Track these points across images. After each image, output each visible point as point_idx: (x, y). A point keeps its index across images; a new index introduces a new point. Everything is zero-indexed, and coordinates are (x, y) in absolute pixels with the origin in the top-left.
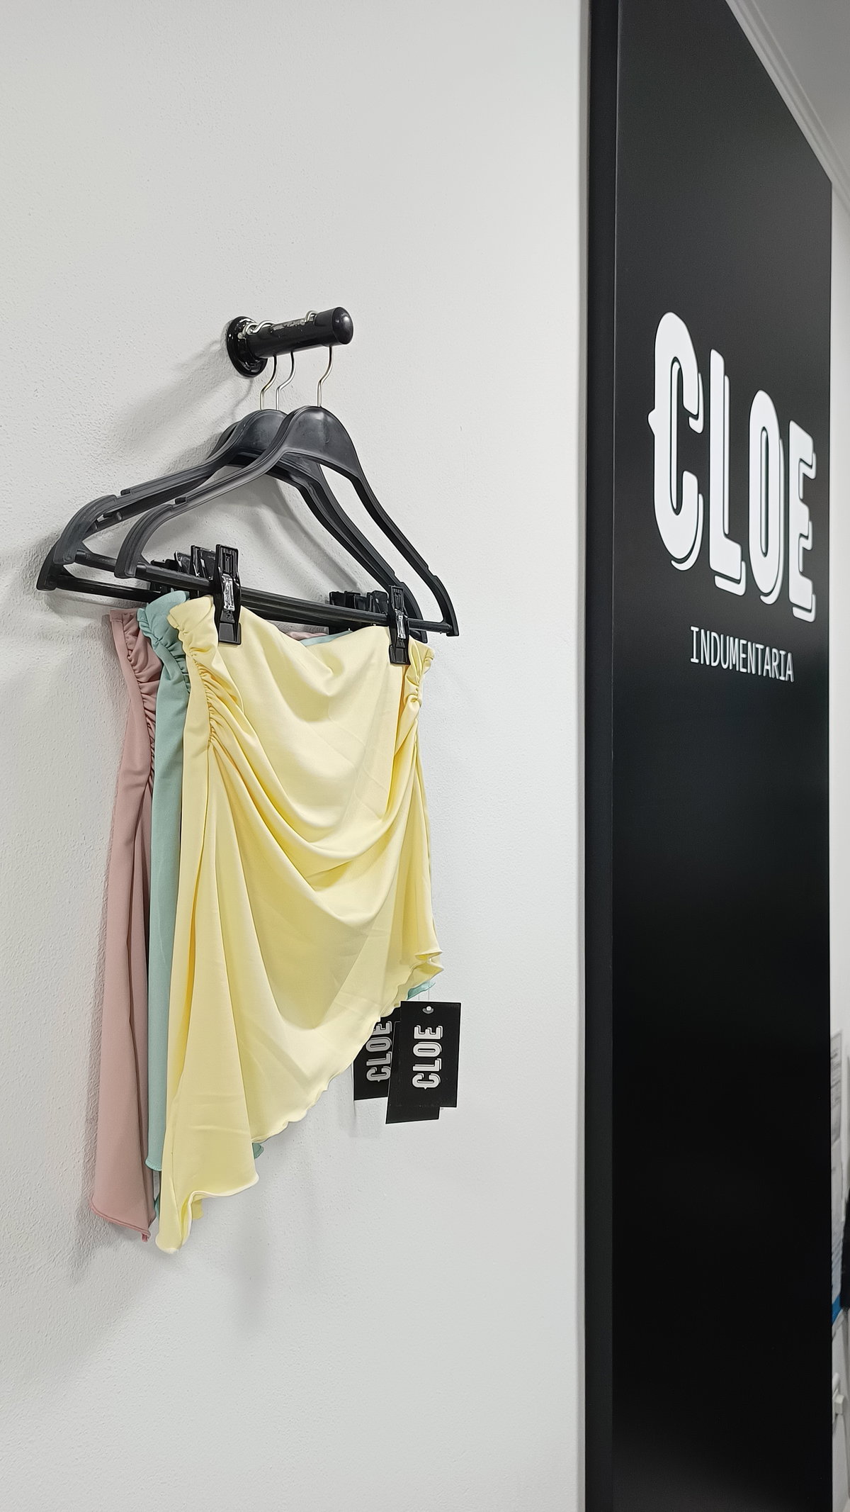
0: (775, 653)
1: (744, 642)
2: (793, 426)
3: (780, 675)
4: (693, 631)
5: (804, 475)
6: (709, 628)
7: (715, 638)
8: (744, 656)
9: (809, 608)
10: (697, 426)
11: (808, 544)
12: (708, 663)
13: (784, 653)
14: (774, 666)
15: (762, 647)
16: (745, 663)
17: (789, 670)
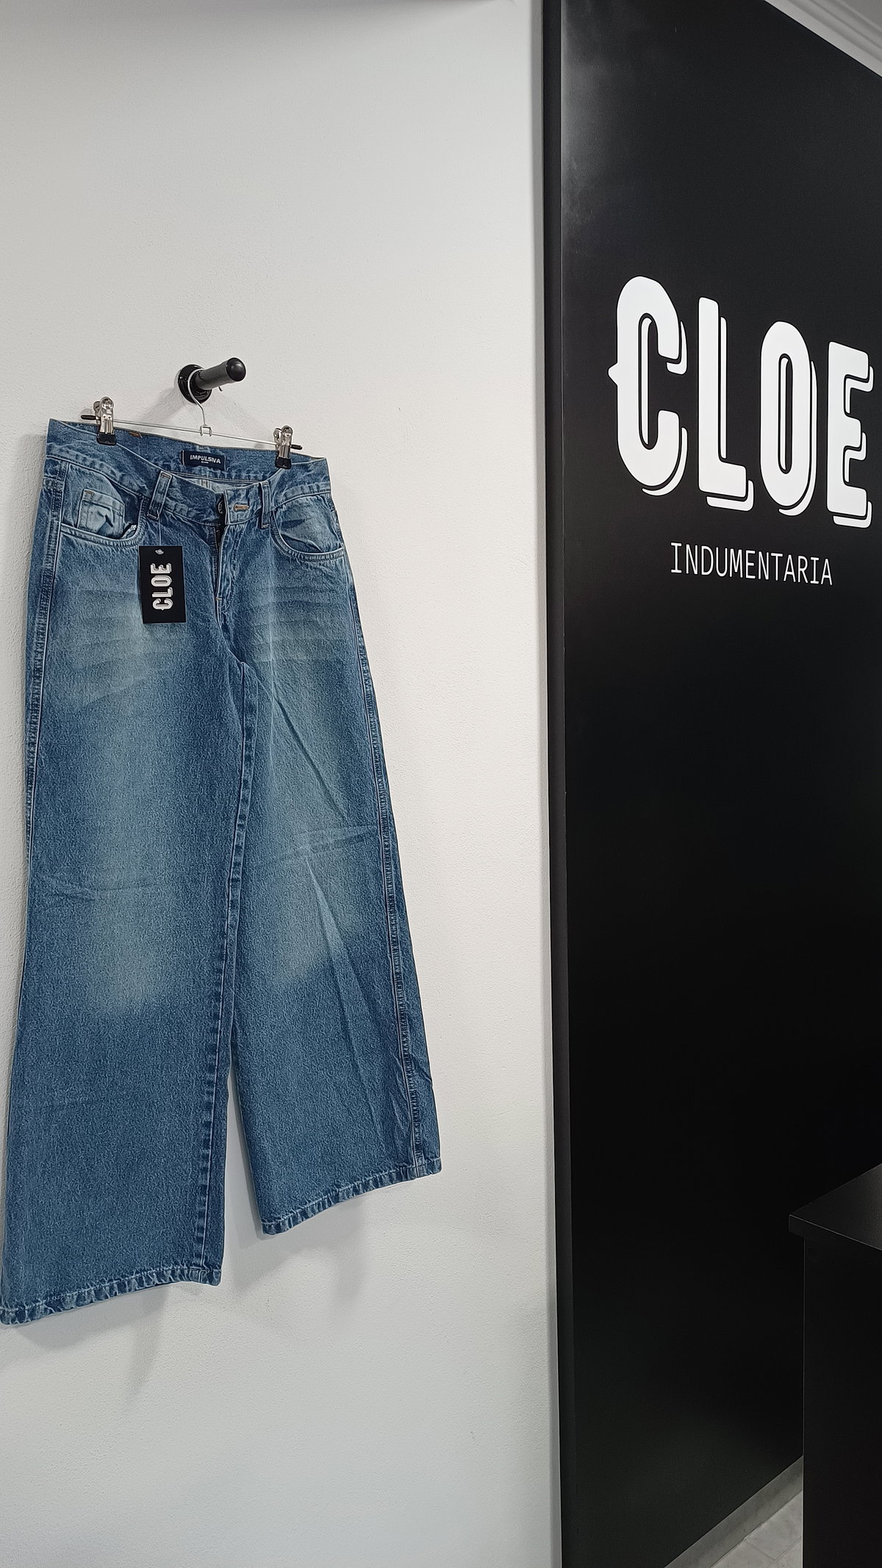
0: (801, 559)
1: (754, 552)
2: (833, 346)
3: (810, 578)
4: (674, 546)
5: (852, 389)
6: (696, 542)
7: (705, 550)
8: (752, 564)
9: (864, 515)
10: (680, 369)
11: (861, 456)
12: (696, 572)
13: (818, 559)
14: (801, 572)
15: (781, 555)
16: (753, 571)
17: (825, 574)
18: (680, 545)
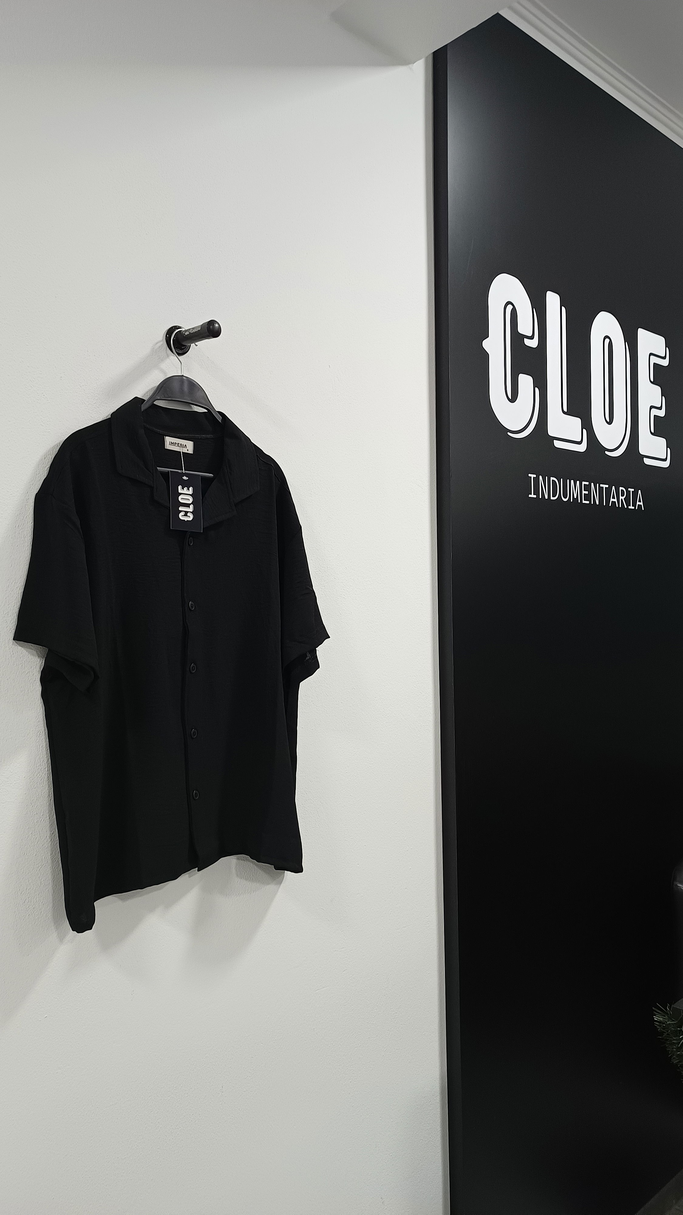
0: (622, 490)
1: (587, 483)
2: (640, 331)
3: (628, 505)
4: (531, 477)
5: (655, 365)
6: (547, 474)
7: (553, 480)
8: (587, 492)
9: (665, 458)
10: (533, 343)
11: (662, 413)
12: (546, 497)
13: (633, 490)
14: (622, 499)
15: (607, 486)
16: (587, 497)
17: (639, 502)
18: (535, 476)
